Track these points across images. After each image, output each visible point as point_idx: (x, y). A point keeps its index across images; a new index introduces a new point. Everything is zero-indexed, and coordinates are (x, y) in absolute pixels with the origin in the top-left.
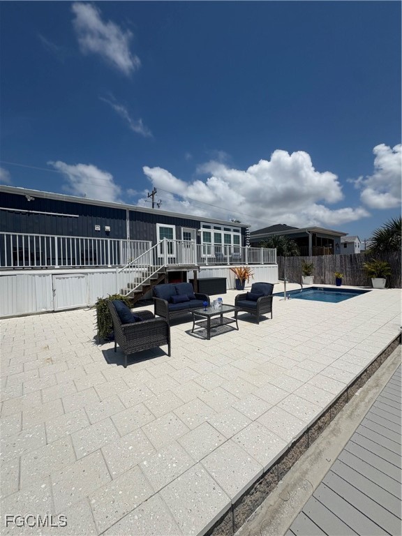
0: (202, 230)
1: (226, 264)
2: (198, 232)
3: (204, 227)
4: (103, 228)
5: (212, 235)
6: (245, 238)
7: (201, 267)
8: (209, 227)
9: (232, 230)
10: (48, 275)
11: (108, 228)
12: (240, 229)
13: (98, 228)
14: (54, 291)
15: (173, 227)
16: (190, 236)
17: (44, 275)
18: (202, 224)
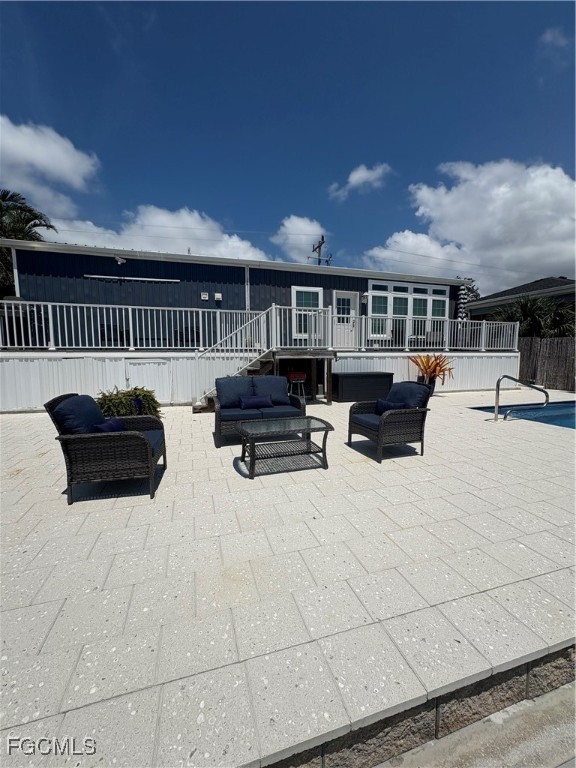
0: (370, 294)
1: (402, 350)
2: (361, 297)
3: (376, 288)
4: (212, 297)
5: (390, 302)
6: (457, 305)
7: (338, 354)
8: (384, 288)
9: (430, 291)
10: (120, 359)
11: (218, 296)
12: (447, 289)
13: (205, 296)
14: (127, 380)
15: (320, 290)
16: (349, 305)
17: (116, 359)
18: (371, 283)
